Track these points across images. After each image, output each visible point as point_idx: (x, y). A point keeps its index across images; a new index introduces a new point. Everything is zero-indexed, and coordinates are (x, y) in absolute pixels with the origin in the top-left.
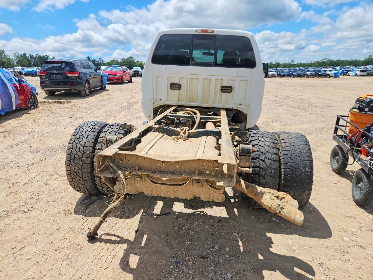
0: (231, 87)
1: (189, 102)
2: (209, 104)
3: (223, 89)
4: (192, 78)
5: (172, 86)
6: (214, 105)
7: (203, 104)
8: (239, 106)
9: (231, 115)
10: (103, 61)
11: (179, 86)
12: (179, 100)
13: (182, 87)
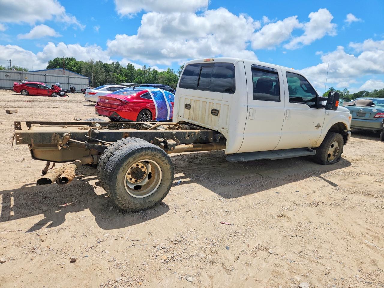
0: (218, 111)
1: (194, 121)
2: (204, 125)
3: (213, 111)
4: (197, 100)
5: (187, 106)
6: (207, 126)
7: (201, 124)
8: (222, 130)
9: (219, 137)
10: (348, 92)
11: (189, 106)
12: (190, 118)
13: (192, 107)
